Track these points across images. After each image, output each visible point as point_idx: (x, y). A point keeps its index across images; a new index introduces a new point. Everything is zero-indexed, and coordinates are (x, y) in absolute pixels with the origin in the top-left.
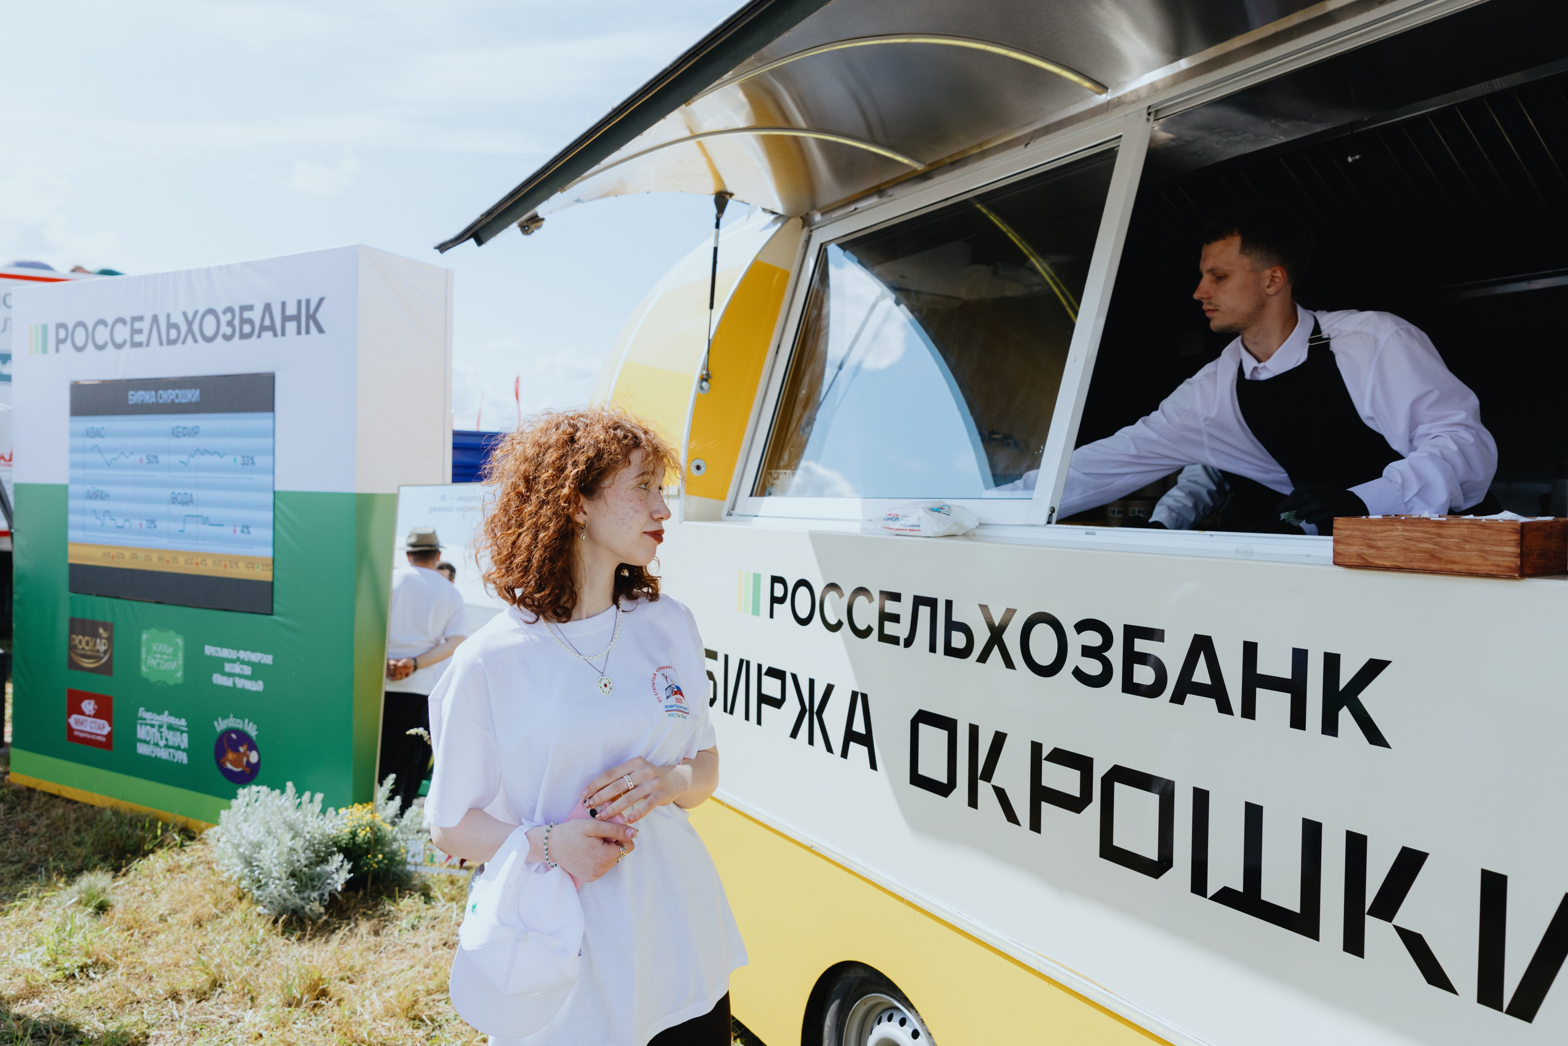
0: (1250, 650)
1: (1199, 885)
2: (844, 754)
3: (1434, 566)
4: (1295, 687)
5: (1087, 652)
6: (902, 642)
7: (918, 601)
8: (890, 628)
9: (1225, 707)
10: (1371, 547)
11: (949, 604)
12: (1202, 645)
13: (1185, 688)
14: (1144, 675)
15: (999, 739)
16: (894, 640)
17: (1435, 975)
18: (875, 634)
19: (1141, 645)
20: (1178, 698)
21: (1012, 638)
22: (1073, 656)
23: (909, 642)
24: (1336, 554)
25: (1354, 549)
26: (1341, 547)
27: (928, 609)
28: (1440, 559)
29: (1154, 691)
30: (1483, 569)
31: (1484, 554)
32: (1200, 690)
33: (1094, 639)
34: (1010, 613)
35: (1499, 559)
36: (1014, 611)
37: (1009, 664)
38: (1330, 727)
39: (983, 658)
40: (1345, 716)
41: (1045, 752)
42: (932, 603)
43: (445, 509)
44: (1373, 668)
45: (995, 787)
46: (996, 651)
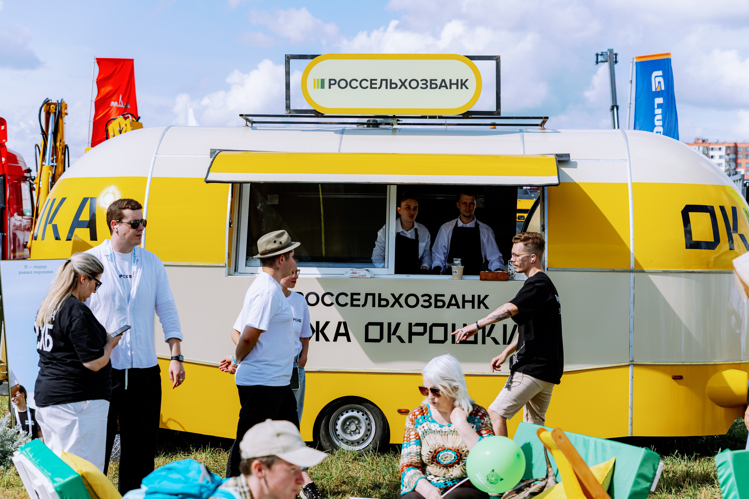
0: (464, 296)
1: (453, 342)
2: (335, 340)
3: (496, 279)
4: (473, 302)
5: (425, 301)
6: (361, 306)
7: (367, 295)
8: (355, 303)
9: (458, 307)
10: (486, 277)
11: (380, 295)
12: (453, 296)
13: (450, 304)
14: (440, 304)
15: (398, 325)
16: (359, 306)
17: (496, 342)
18: (349, 304)
19: (439, 298)
20: (448, 307)
21: (402, 300)
22: (421, 302)
23: (364, 305)
24: (480, 278)
25: (484, 277)
26: (481, 277)
27: (372, 296)
28: (497, 278)
29: (442, 307)
30: (503, 279)
31: (504, 277)
32: (453, 305)
33: (427, 298)
34: (401, 295)
35: (506, 278)
36: (403, 294)
37: (401, 306)
38: (479, 307)
39: (393, 306)
40: (482, 305)
41: (413, 325)
42: (373, 295)
43: (28, 273)
44: (486, 296)
45: (397, 336)
46: (397, 304)
